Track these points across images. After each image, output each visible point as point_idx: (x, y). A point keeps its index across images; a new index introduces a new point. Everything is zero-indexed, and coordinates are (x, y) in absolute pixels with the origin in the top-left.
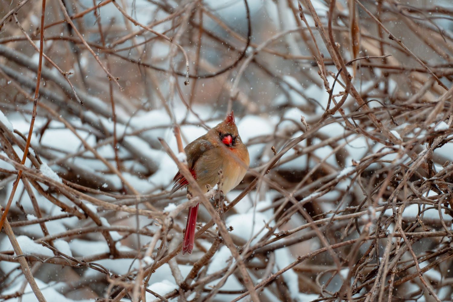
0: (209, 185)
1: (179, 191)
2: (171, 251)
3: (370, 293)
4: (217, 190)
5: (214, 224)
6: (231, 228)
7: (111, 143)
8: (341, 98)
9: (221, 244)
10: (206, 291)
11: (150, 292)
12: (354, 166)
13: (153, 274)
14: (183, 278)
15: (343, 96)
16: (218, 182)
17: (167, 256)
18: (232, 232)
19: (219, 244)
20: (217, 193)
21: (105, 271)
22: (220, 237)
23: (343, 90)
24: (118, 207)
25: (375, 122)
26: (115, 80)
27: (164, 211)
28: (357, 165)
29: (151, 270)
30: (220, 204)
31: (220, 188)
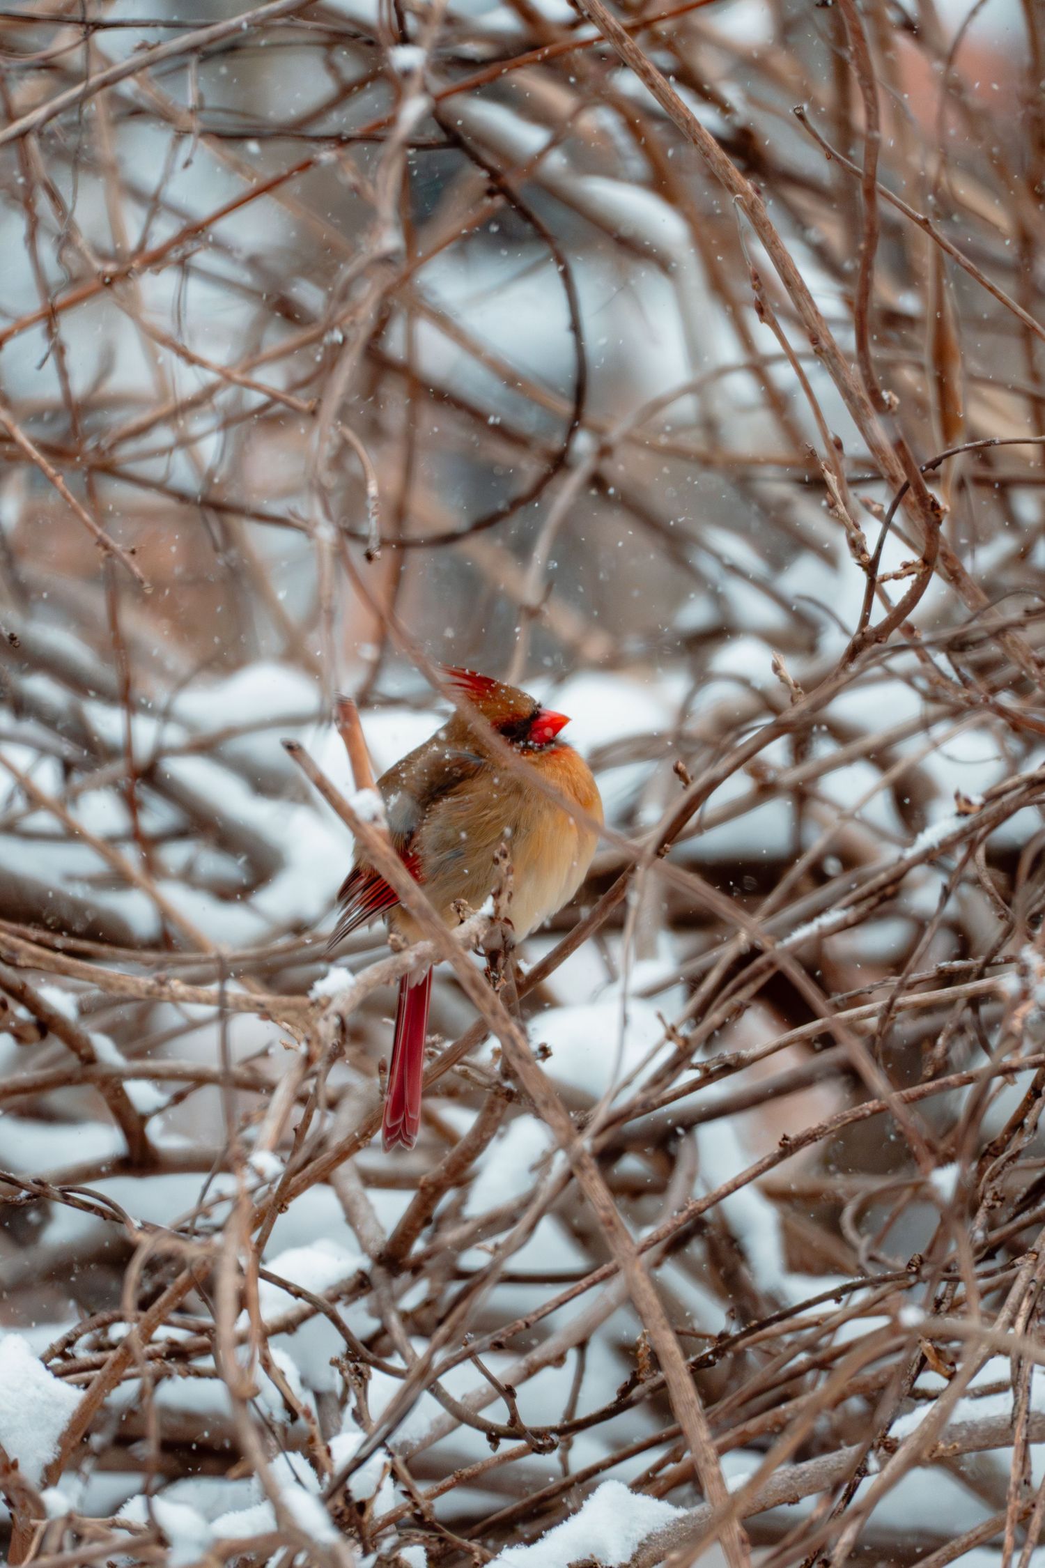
0: (463, 901)
1: (361, 932)
2: (337, 1140)
3: (1033, 1252)
4: (493, 915)
5: (485, 1038)
6: (545, 1052)
7: (114, 783)
8: (907, 584)
9: (511, 1106)
10: (461, 1275)
11: (274, 1279)
12: (962, 814)
13: (281, 1218)
14: (383, 1231)
15: (914, 577)
16: (493, 890)
17: (327, 1156)
18: (547, 1066)
19: (503, 1107)
20: (492, 929)
21: (117, 1214)
22: (508, 1084)
23: (913, 557)
24: (153, 986)
25: (1027, 666)
26: (126, 556)
27: (313, 995)
28: (974, 809)
29: (275, 1205)
30: (503, 968)
31: (502, 910)
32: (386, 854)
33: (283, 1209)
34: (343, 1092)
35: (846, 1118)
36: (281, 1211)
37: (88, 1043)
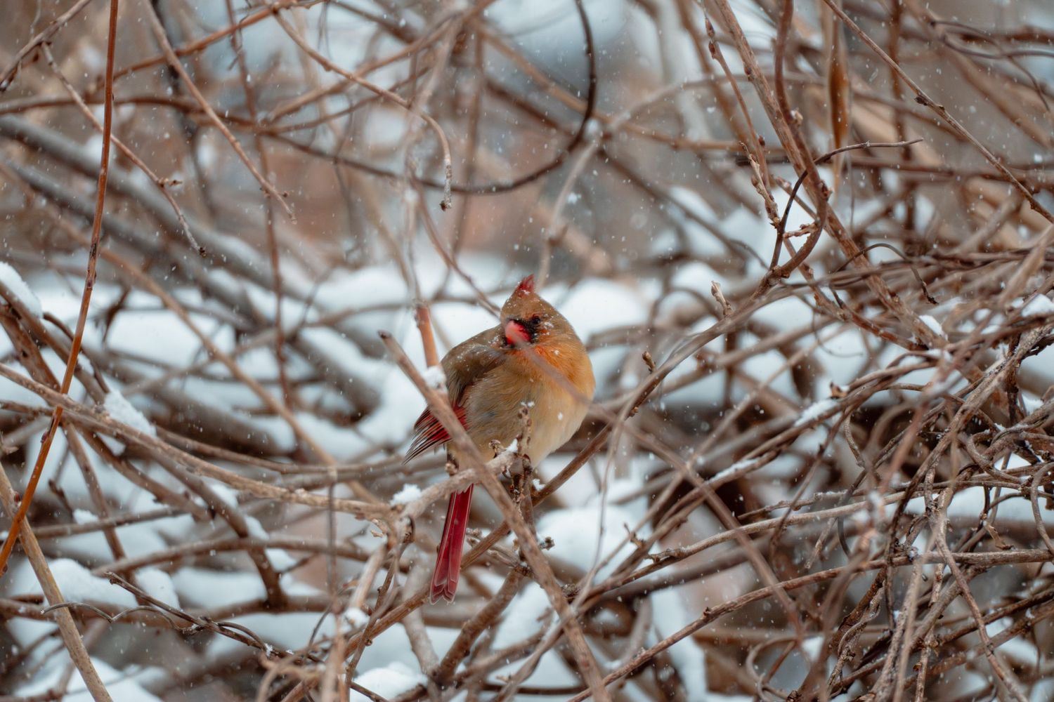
0: (497, 441)
2: (408, 595)
3: (872, 693)
4: (517, 452)
5: (509, 533)
6: (549, 543)
7: (269, 344)
8: (804, 239)
9: (525, 578)
10: (490, 687)
11: (361, 690)
12: (834, 397)
13: (367, 648)
14: (436, 658)
15: (809, 235)
16: (517, 436)
17: (400, 607)
18: (552, 552)
19: (520, 579)
20: (516, 461)
21: (256, 642)
22: (524, 564)
23: (809, 221)
24: (286, 493)
25: (884, 296)
26: (280, 198)
27: (393, 503)
28: (843, 395)
29: (363, 640)
30: (523, 487)
31: (523, 449)
32: (445, 411)
33: (369, 643)
34: (413, 563)
35: (750, 598)
36: (367, 645)
37: (243, 523)
